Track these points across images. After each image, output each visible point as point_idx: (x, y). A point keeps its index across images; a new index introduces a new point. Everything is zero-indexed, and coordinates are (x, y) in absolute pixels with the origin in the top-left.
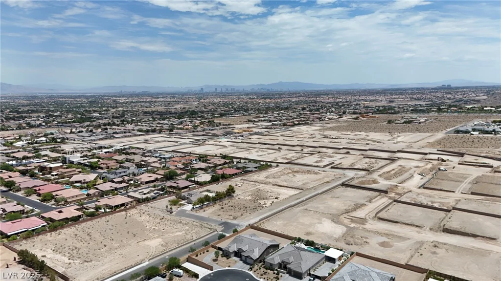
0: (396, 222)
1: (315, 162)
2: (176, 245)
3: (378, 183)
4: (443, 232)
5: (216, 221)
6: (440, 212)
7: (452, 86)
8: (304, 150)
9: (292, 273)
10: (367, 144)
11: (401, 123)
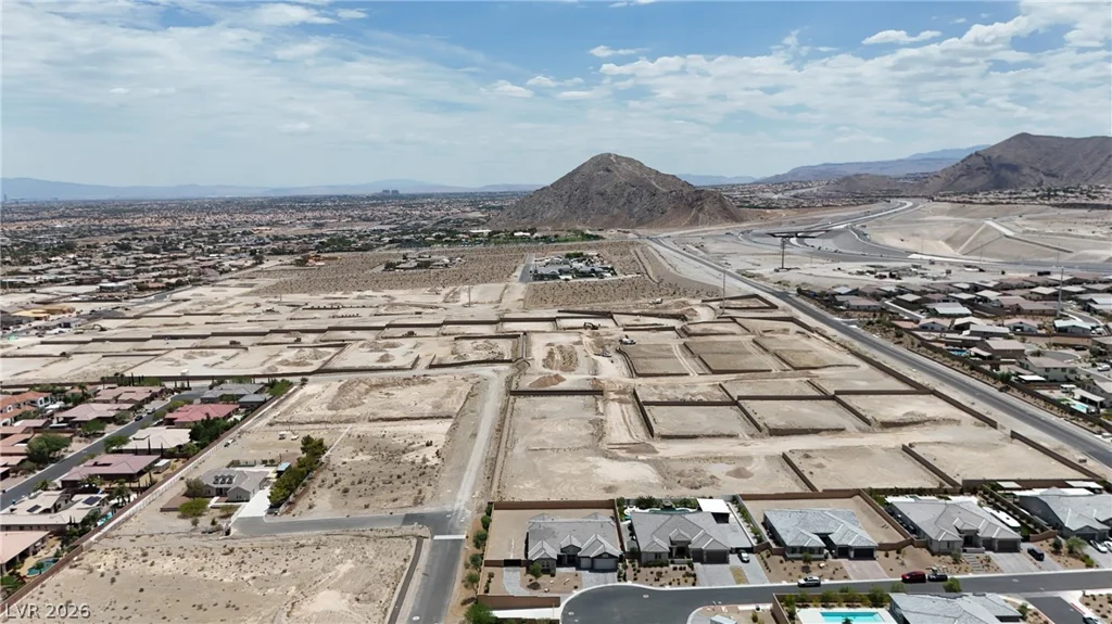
0: (694, 437)
1: (378, 361)
3: (563, 380)
4: (771, 435)
5: (390, 519)
6: (720, 407)
7: (400, 192)
8: (303, 340)
9: (705, 557)
10: (417, 313)
11: (412, 269)
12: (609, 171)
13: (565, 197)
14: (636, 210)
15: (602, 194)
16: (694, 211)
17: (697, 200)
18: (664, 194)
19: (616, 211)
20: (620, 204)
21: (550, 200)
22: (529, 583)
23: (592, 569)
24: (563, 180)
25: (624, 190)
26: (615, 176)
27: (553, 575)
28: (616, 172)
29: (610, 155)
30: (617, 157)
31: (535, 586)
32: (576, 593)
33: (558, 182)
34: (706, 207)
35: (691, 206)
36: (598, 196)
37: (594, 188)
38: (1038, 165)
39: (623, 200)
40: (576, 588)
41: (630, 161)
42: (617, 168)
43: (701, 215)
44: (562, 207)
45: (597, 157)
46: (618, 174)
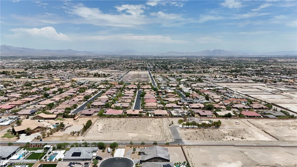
2: (137, 140)
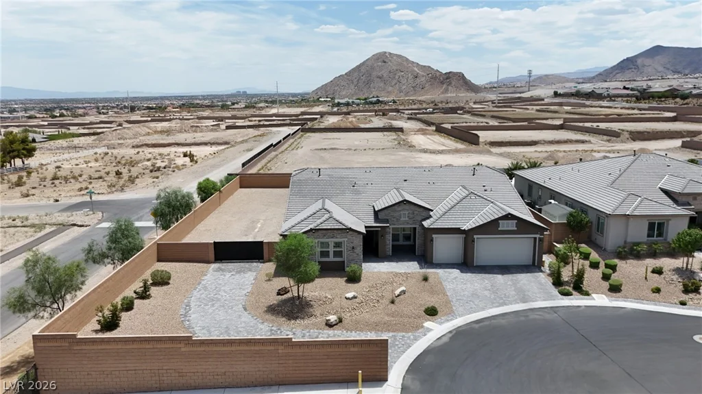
12: (385, 62)
13: (355, 81)
14: (404, 87)
15: (380, 78)
16: (445, 86)
17: (447, 79)
18: (423, 76)
19: (390, 89)
20: (393, 84)
21: (345, 84)
22: (274, 299)
23: (467, 264)
24: (354, 70)
25: (395, 74)
26: (389, 65)
27: (354, 279)
28: (389, 63)
29: (385, 53)
30: (390, 54)
31: (293, 309)
32: (436, 330)
33: (350, 72)
34: (453, 83)
35: (442, 83)
36: (378, 79)
37: (374, 74)
38: (668, 66)
39: (394, 82)
40: (432, 312)
41: (399, 56)
42: (390, 61)
43: (450, 88)
44: (353, 87)
45: (377, 54)
46: (391, 64)
